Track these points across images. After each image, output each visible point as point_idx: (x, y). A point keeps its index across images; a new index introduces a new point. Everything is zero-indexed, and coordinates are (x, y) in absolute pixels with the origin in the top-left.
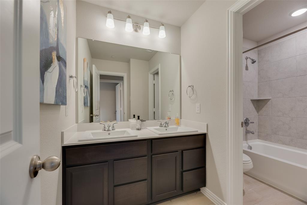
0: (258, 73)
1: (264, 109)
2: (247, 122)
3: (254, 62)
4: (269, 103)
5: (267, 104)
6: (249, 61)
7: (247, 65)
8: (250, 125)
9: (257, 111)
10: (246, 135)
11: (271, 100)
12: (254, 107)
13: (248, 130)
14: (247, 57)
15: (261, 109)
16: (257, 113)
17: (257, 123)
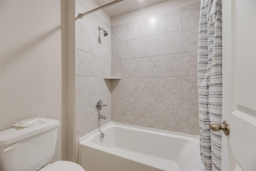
0: (112, 51)
1: (116, 89)
2: (99, 105)
3: (106, 34)
4: (120, 83)
5: (119, 84)
6: (102, 33)
7: (99, 36)
8: (103, 108)
9: (110, 91)
10: (98, 121)
11: (121, 80)
12: (107, 87)
13: (101, 114)
14: (99, 27)
15: (114, 89)
16: (110, 93)
17: (111, 104)
